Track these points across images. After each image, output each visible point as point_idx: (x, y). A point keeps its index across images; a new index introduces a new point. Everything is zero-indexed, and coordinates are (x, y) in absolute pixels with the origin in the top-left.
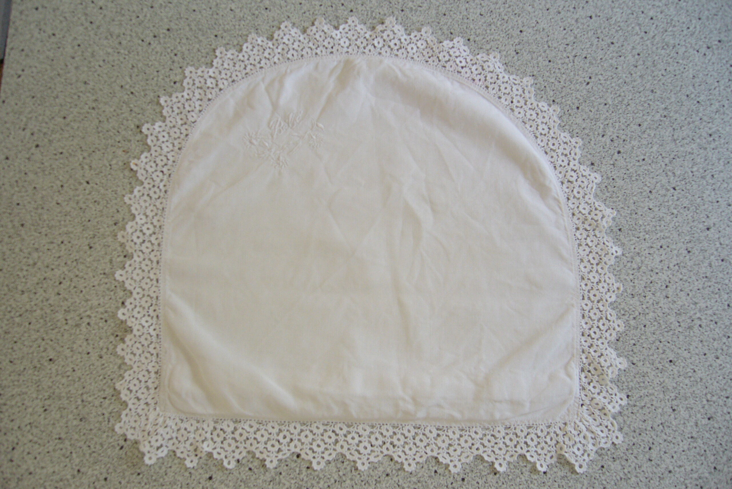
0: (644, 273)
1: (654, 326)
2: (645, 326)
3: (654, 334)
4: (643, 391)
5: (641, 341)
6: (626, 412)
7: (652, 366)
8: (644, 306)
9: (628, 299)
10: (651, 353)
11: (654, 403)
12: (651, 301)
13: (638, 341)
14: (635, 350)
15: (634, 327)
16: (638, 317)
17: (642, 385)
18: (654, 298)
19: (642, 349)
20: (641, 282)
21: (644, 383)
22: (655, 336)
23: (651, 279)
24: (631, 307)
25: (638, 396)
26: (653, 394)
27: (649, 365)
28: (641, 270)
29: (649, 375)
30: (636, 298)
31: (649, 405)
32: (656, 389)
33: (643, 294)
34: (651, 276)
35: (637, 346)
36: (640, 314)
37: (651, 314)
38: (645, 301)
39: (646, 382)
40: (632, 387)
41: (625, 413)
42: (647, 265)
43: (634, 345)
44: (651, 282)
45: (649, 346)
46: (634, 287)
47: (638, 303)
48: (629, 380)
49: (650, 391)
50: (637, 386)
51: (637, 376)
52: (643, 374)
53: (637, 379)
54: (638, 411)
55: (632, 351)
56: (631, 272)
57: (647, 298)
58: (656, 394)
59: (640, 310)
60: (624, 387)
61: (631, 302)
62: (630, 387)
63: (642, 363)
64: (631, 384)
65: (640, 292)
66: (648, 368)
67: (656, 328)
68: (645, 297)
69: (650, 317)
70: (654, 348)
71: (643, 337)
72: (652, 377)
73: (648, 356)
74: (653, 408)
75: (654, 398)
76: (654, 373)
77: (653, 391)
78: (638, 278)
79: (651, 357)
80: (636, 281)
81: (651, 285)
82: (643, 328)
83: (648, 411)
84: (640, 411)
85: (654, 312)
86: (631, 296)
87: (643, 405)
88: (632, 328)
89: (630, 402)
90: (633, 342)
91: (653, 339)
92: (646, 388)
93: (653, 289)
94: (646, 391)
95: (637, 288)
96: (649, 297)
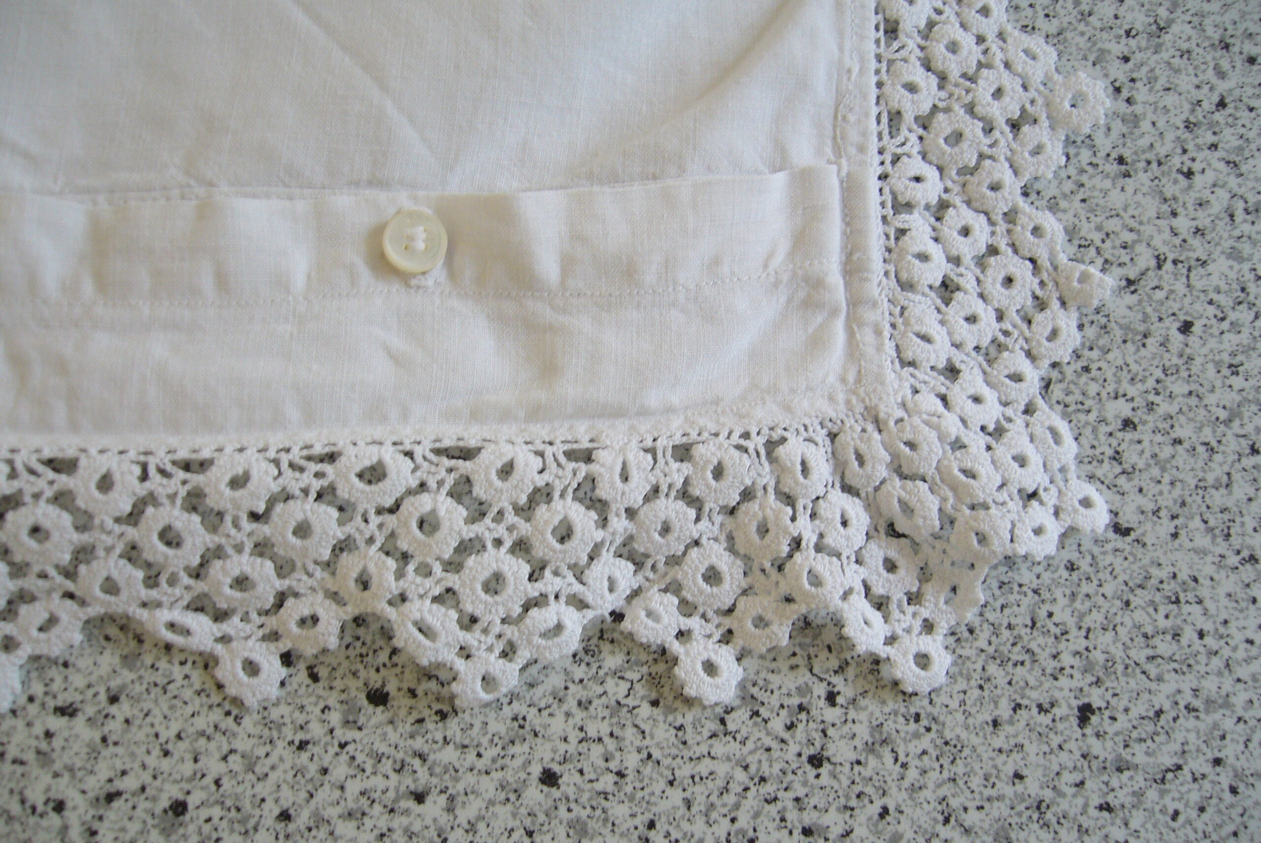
0: (1186, 54)
1: (1236, 327)
2: (1186, 328)
3: (1234, 369)
4: (1172, 683)
5: (1164, 408)
6: (1070, 804)
7: (1221, 547)
8: (1183, 224)
9: (1096, 182)
10: (1216, 472)
11: (1230, 751)
12: (1219, 201)
13: (1151, 407)
14: (1131, 457)
15: (1127, 328)
16: (1151, 280)
17: (1164, 647)
18: (1233, 182)
19: (1167, 451)
20: (1170, 100)
21: (1176, 636)
22: (1237, 382)
23: (1222, 86)
24: (1112, 225)
25: (1140, 708)
26: (1227, 703)
27: (1203, 541)
28: (1167, 38)
29: (1204, 591)
30: (1143, 178)
31: (1200, 765)
32: (1243, 672)
33: (1176, 161)
34: (1221, 75)
35: (1144, 433)
36: (1160, 262)
37: (1221, 266)
38: (1190, 199)
39: (1189, 634)
40: (1110, 662)
41: (1063, 805)
42: (1200, 14)
43: (1128, 424)
44: (1222, 104)
45: (1208, 435)
46: (1135, 120)
47: (1151, 207)
48: (1095, 619)
49: (1210, 685)
50: (1139, 654)
51: (1139, 599)
52: (1169, 588)
53: (1139, 616)
54: (1139, 794)
55: (1117, 457)
56: (1118, 49)
57: (1198, 179)
58: (1239, 700)
59: (1161, 242)
60: (1067, 659)
61: (1116, 199)
62: (1098, 656)
63: (1166, 526)
64: (1105, 640)
65: (1162, 150)
66: (1202, 552)
67: (1244, 337)
68: (1189, 174)
69: (1215, 280)
70: (1232, 445)
71: (1179, 388)
72: (1221, 608)
73: (1201, 486)
74: (1225, 780)
75: (1228, 724)
76: (1229, 583)
77: (1228, 684)
78: (1151, 80)
79: (1218, 498)
80: (1142, 94)
81: (1219, 116)
82: (1177, 338)
83: (1195, 797)
84: (1152, 794)
85: (1235, 255)
86: (1113, 168)
87: (1168, 761)
88: (1118, 333)
89: (1096, 747)
90: (1123, 409)
91: (1231, 398)
92: (1184, 667)
93: (1229, 139)
94: (1187, 682)
95: (1145, 126)
96: (1210, 176)
